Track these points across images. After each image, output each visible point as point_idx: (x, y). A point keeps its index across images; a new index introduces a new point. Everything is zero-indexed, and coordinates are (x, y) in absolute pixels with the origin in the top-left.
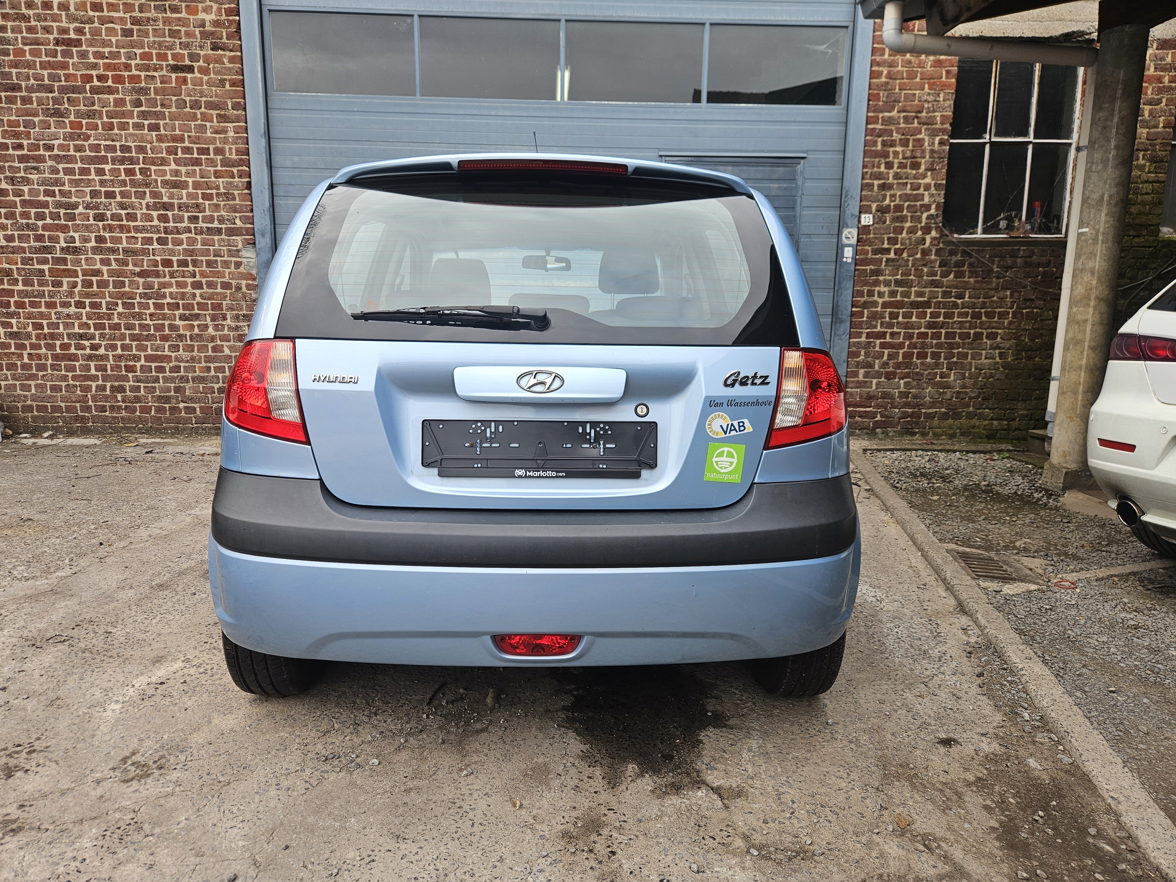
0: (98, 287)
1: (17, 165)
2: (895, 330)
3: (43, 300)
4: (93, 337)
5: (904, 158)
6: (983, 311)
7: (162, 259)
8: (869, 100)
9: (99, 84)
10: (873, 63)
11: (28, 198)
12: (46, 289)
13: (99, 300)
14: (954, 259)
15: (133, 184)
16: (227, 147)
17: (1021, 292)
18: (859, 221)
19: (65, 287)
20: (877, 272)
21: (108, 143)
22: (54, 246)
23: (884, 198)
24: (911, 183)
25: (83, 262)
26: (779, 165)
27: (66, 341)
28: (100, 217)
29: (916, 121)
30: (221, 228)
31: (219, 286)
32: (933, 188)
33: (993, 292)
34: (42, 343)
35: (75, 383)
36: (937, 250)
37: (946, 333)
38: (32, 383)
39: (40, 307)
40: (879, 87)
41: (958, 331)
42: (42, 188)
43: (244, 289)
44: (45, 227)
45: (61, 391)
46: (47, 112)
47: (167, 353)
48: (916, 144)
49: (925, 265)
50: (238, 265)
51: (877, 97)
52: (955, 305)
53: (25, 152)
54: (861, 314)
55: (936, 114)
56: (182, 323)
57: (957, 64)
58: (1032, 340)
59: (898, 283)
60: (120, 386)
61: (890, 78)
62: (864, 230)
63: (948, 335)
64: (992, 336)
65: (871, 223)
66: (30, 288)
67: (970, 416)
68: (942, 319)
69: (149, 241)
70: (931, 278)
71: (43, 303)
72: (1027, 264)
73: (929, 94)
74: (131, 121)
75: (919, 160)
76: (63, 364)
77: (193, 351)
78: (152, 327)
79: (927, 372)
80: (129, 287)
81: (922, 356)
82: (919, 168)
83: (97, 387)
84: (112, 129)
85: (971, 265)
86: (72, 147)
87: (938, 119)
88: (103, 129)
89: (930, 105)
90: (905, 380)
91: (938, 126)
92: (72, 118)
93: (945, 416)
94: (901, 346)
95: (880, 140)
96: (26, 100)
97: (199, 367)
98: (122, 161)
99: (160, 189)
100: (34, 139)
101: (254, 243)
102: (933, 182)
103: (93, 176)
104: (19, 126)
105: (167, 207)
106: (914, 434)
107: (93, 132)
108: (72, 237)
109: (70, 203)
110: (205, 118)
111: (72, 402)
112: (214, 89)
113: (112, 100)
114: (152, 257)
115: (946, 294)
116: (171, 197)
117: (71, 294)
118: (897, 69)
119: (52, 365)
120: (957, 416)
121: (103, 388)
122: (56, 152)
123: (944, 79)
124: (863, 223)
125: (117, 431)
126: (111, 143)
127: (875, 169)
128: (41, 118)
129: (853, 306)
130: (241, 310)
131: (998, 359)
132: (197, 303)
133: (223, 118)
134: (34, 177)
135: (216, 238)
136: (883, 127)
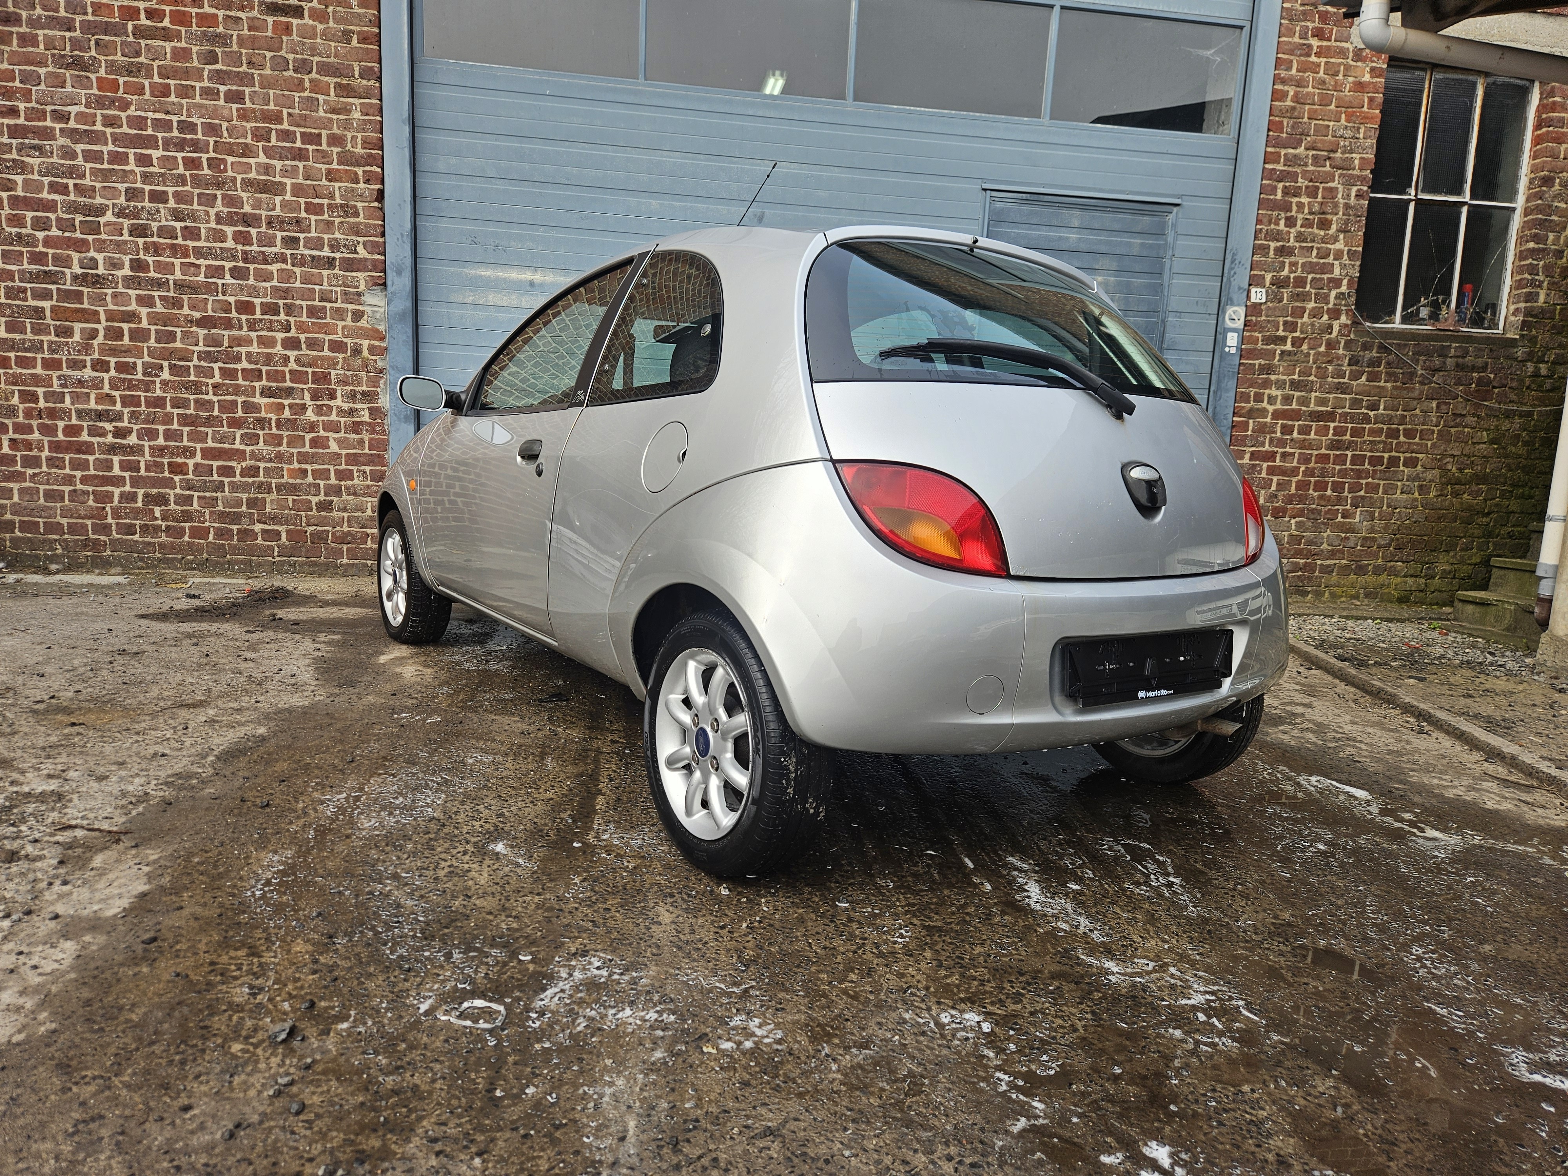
0: (131, 340)
1: (5, 140)
2: (1288, 449)
3: (39, 356)
4: (119, 417)
5: (1311, 213)
6: (1401, 428)
7: (236, 301)
8: (1269, 130)
9: (149, 23)
10: (1277, 79)
11: (22, 194)
12: (45, 338)
13: (132, 360)
14: (1368, 355)
15: (197, 181)
16: (349, 135)
17: (1449, 404)
18: (1248, 297)
19: (77, 337)
20: (1268, 369)
21: (158, 116)
22: (63, 273)
23: (1282, 268)
24: (1318, 249)
25: (109, 298)
26: (1143, 213)
27: (74, 421)
28: (139, 231)
29: (1328, 164)
30: (334, 259)
31: (326, 347)
32: (1346, 257)
33: (1415, 402)
34: (35, 423)
35: (86, 488)
36: (1347, 342)
37: (1353, 455)
38: (15, 486)
39: (34, 367)
40: (1283, 113)
41: (1369, 454)
42: (46, 180)
43: (365, 353)
44: (47, 242)
45: (63, 500)
46: (59, 60)
47: (238, 445)
48: (1326, 194)
49: (1330, 362)
50: (358, 316)
51: (1279, 127)
52: (1366, 419)
53: (21, 121)
54: (1245, 426)
55: (1354, 155)
56: (264, 401)
57: (1382, 90)
58: (1461, 470)
59: (1295, 385)
60: (159, 494)
61: (1298, 102)
62: (1253, 309)
63: (1356, 460)
64: (1411, 463)
65: (1264, 300)
66: (18, 337)
67: (1377, 571)
68: (1348, 437)
69: (218, 272)
70: (1336, 380)
71: (39, 361)
72: (1459, 367)
73: (1346, 127)
74: (198, 85)
75: (1329, 217)
76: (67, 457)
77: (280, 444)
78: (216, 405)
79: (1327, 508)
80: (182, 340)
81: (1321, 486)
82: (1329, 228)
83: (122, 495)
84: (167, 95)
85: (1388, 364)
86: (99, 118)
87: (1357, 162)
88: (152, 94)
89: (1347, 143)
90: (1297, 519)
91: (1356, 172)
92: (102, 73)
93: (1345, 571)
94: (1294, 472)
95: (1280, 185)
96: (24, 40)
97: (288, 469)
98: (181, 145)
99: (240, 192)
100: (37, 102)
101: (385, 284)
102: (1346, 249)
103: (132, 166)
104: (13, 79)
105: (248, 220)
106: (1305, 594)
107: (136, 97)
108: (92, 259)
109: (92, 205)
110: (316, 87)
111: (80, 517)
112: (333, 44)
113: (168, 50)
114: (220, 297)
115: (1355, 403)
116: (257, 205)
117: (86, 348)
118: (1306, 90)
119: (49, 459)
120: (1361, 570)
121: (132, 497)
122: (72, 124)
123: (1365, 109)
124: (1253, 300)
125: (151, 565)
126: (163, 116)
127: (1273, 226)
128: (50, 69)
129: (1234, 414)
130: (359, 384)
131: (1416, 494)
132: (291, 372)
133: (345, 90)
134: (35, 161)
135: (325, 273)
136: (1285, 168)
